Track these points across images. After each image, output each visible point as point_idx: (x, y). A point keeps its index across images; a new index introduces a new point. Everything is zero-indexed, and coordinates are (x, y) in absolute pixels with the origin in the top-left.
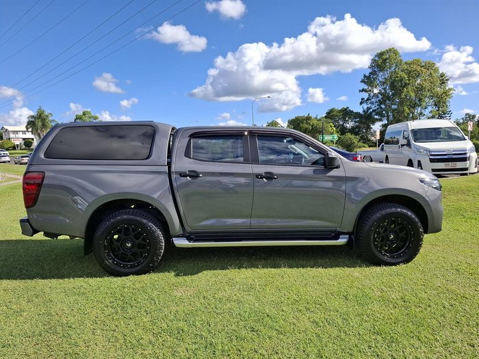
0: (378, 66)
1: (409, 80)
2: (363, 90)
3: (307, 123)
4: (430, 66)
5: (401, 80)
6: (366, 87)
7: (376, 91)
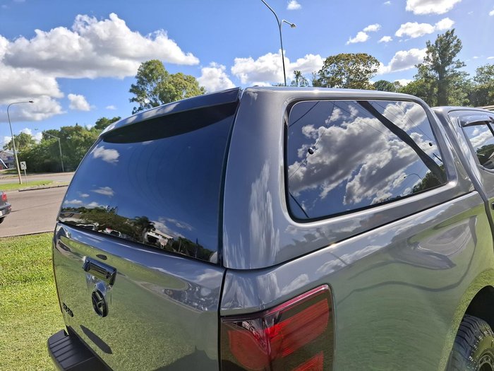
0: (146, 75)
1: (177, 92)
2: (133, 100)
3: (79, 135)
4: (190, 80)
5: (170, 92)
6: (135, 97)
7: (147, 101)
